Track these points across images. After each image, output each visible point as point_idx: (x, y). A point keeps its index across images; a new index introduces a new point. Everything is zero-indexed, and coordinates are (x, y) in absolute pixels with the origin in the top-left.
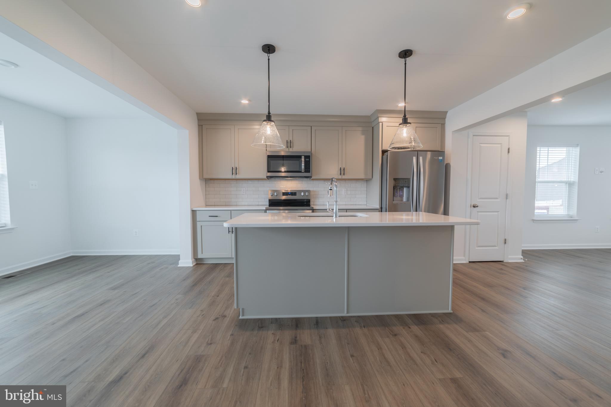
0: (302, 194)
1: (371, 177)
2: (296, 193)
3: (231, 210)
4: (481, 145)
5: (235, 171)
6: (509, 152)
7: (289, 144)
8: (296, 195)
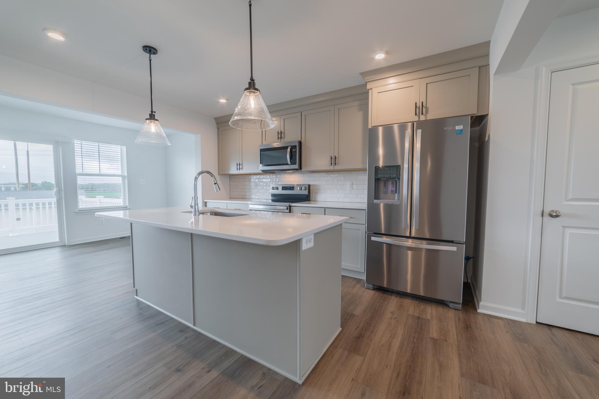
2: (293, 187)
5: (239, 166)
7: (280, 135)
8: (293, 190)
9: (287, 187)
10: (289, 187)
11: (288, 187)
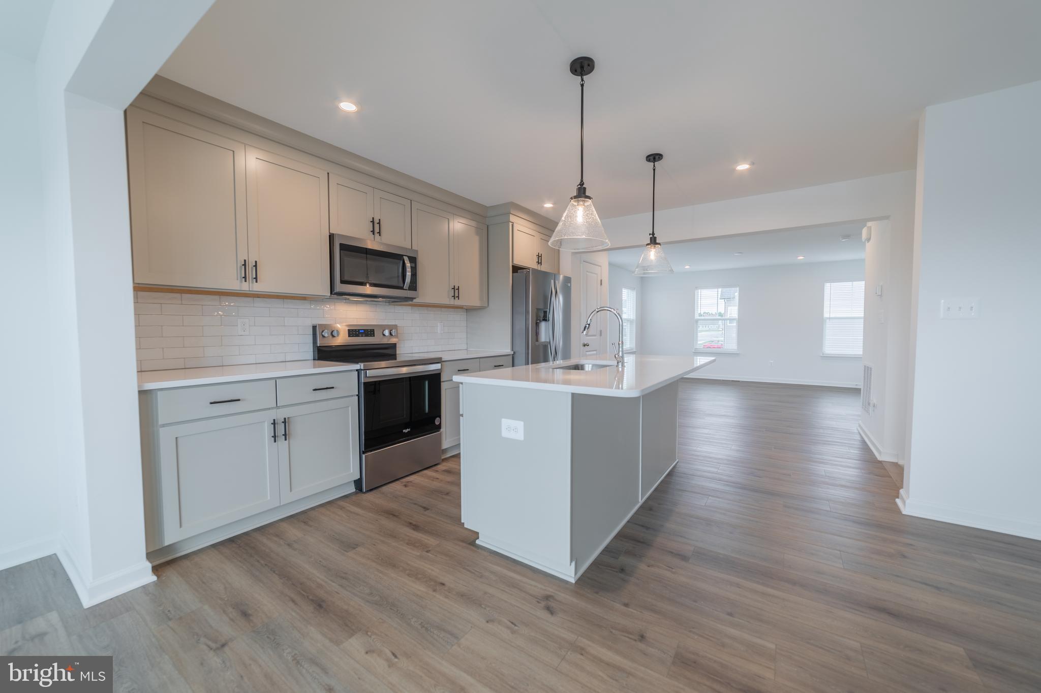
0: (387, 333)
1: (486, 305)
2: (374, 330)
3: (276, 379)
4: (588, 273)
5: (250, 270)
6: (601, 284)
7: (376, 227)
8: (374, 336)
9: (359, 330)
10: (364, 330)
11: (361, 330)
